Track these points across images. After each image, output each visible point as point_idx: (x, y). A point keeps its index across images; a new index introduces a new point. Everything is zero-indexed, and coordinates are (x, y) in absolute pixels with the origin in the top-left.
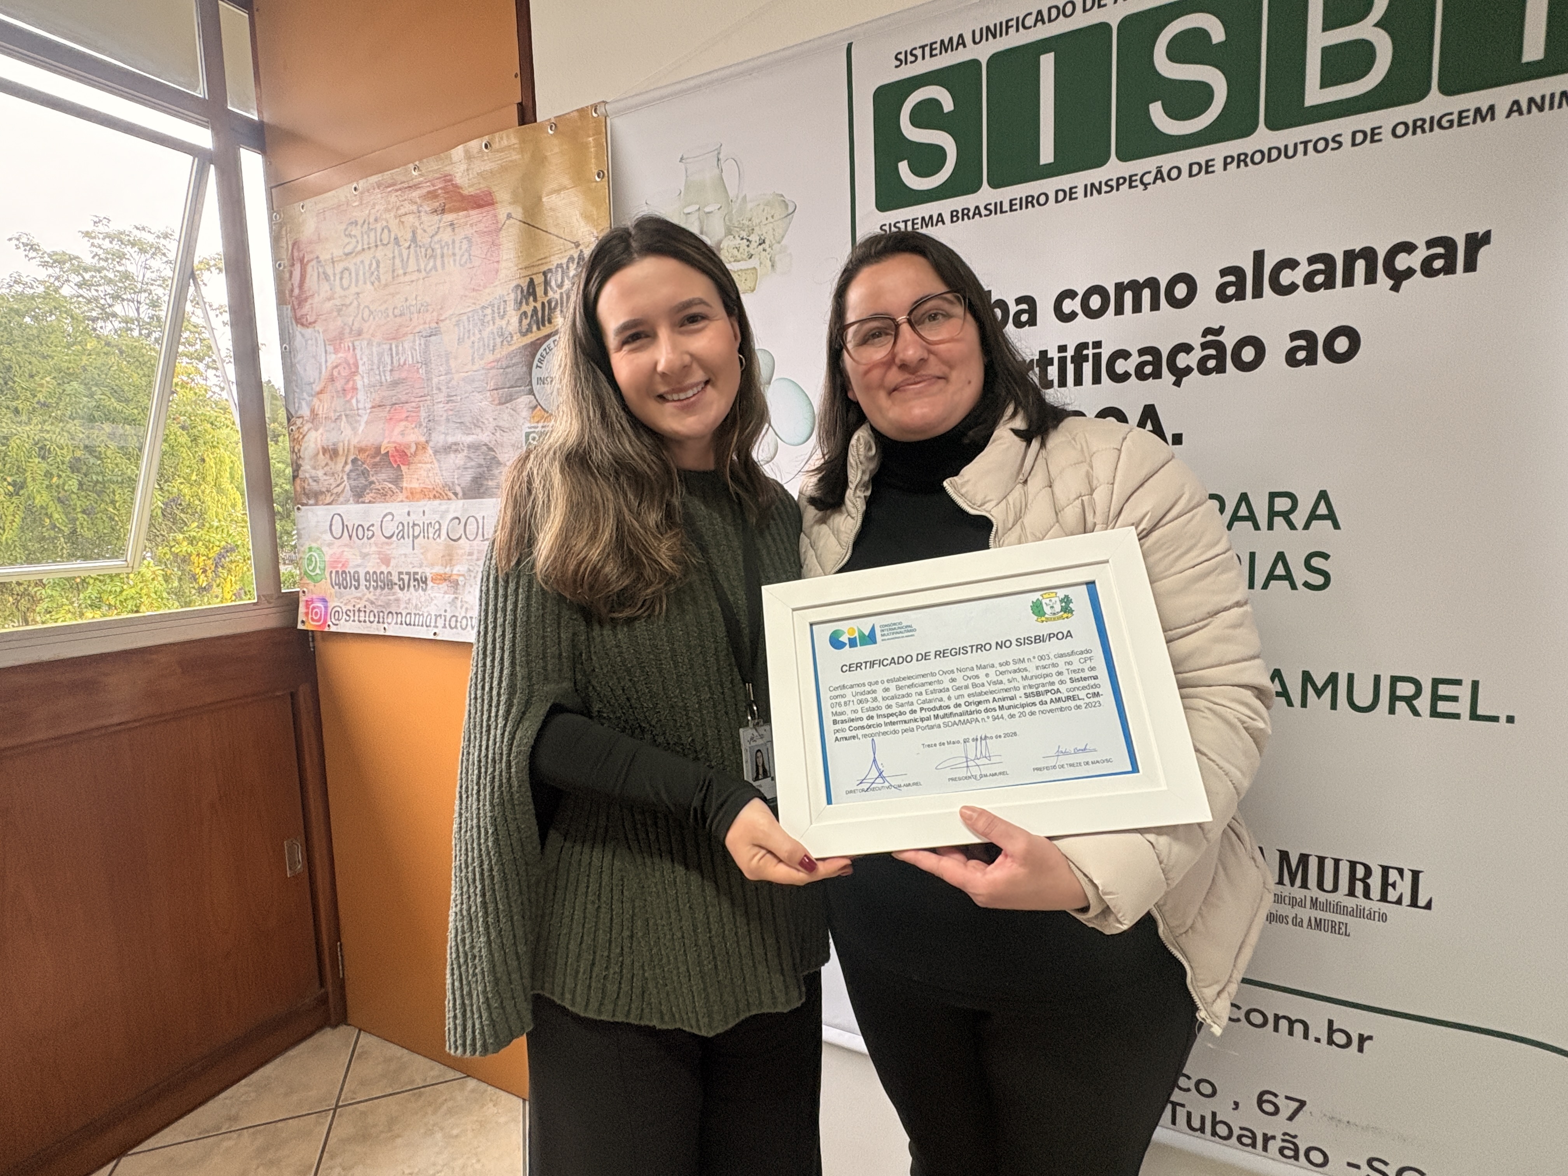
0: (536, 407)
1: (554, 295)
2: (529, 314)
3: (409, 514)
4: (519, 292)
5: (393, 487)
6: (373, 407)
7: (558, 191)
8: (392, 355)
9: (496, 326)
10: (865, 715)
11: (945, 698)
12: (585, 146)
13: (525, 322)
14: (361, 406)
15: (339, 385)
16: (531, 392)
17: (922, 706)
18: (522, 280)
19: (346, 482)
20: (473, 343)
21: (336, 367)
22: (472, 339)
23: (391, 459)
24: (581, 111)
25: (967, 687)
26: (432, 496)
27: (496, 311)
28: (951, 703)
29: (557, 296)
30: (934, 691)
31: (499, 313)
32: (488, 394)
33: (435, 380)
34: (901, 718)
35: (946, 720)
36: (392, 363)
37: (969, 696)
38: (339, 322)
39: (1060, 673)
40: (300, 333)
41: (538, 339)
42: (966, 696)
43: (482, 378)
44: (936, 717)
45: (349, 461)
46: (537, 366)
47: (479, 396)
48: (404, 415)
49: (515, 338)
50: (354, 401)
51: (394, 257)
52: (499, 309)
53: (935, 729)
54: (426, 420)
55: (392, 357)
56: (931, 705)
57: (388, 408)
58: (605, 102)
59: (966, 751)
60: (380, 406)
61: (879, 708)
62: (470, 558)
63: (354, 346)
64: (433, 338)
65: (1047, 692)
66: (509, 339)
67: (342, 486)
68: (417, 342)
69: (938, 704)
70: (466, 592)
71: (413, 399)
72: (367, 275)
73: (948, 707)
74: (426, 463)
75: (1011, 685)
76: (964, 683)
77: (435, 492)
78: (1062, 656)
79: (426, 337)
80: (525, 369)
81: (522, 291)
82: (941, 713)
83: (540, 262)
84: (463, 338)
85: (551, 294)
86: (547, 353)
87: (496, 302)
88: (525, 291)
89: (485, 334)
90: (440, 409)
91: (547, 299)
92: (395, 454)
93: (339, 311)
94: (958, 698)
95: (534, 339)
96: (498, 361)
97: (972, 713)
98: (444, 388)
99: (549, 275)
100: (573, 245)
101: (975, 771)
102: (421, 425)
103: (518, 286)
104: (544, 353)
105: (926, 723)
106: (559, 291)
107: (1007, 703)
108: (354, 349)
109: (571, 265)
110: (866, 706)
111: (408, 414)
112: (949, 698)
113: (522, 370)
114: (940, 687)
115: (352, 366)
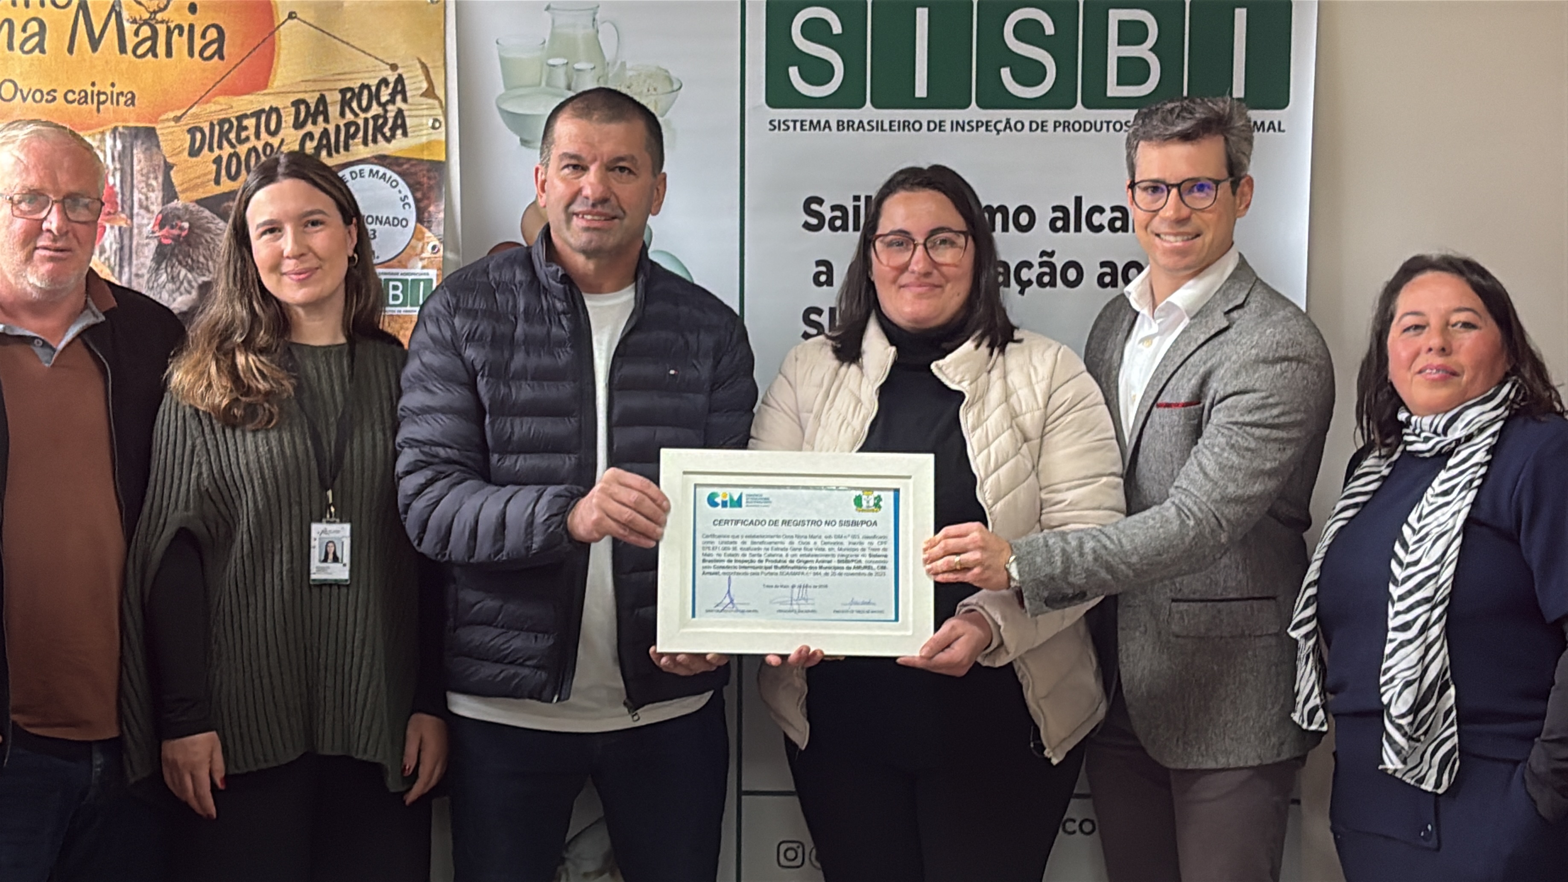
10: (726, 559)
11: (784, 555)
17: (767, 558)
28: (788, 559)
30: (777, 549)
34: (752, 564)
35: (782, 570)
39: (863, 550)
42: (799, 555)
53: (774, 576)
56: (773, 559)
59: (792, 592)
61: (737, 555)
65: (853, 561)
69: (778, 558)
73: (785, 562)
75: (830, 553)
76: (799, 547)
78: (868, 537)
82: (780, 565)
94: (793, 556)
97: (800, 568)
101: (795, 607)
105: (768, 571)
107: (825, 565)
110: (729, 552)
112: (787, 555)
114: (782, 546)
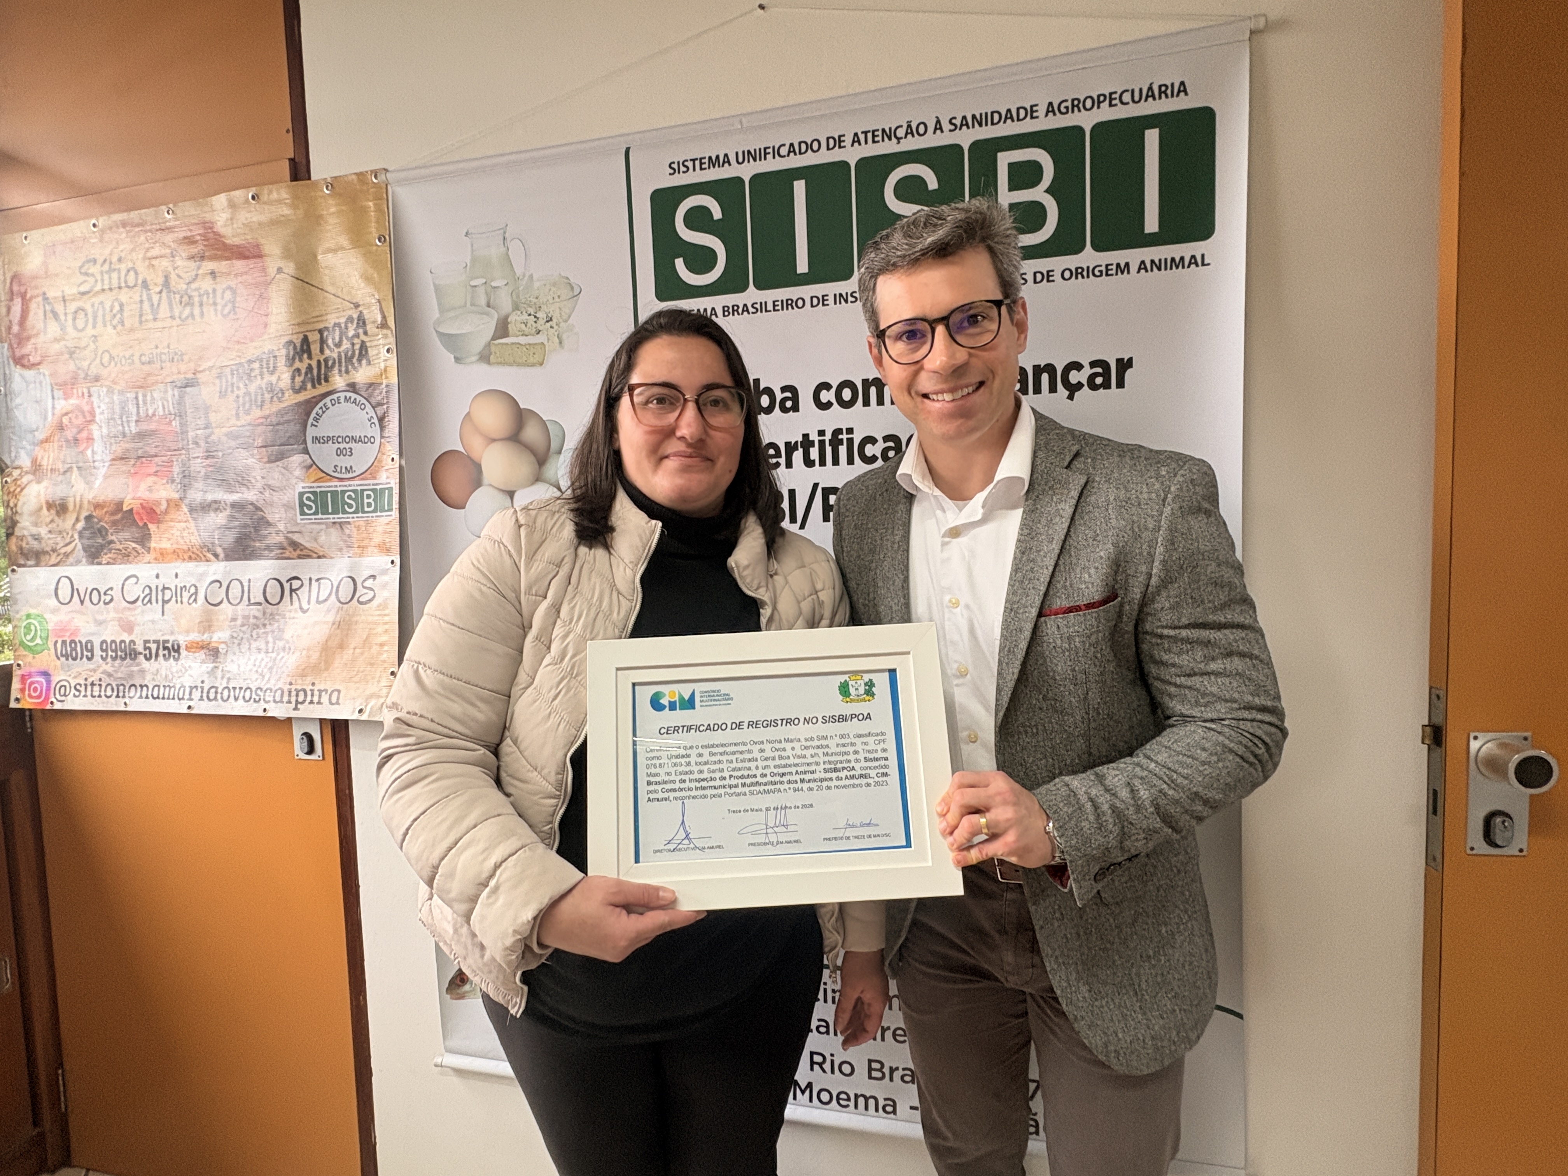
0: (311, 466)
1: (331, 353)
2: (303, 371)
3: (157, 576)
4: (291, 348)
5: (138, 547)
6: (113, 460)
7: (335, 251)
8: (138, 404)
9: (265, 381)
10: (678, 778)
11: (753, 768)
12: (364, 210)
13: (298, 379)
14: (97, 457)
15: (69, 434)
16: (306, 451)
17: (732, 773)
18: (295, 336)
19: (77, 541)
20: (238, 397)
21: (67, 414)
22: (236, 392)
23: (136, 517)
24: (360, 175)
25: (774, 759)
26: (186, 557)
27: (265, 366)
28: (758, 773)
29: (335, 355)
30: (743, 761)
31: (268, 368)
32: (256, 451)
33: (191, 434)
34: (711, 784)
35: (752, 788)
36: (138, 413)
37: (775, 767)
38: (72, 366)
39: (856, 752)
40: (21, 375)
41: (314, 397)
42: (772, 767)
43: (248, 434)
44: (744, 785)
45: (82, 517)
46: (312, 425)
47: (244, 453)
48: (155, 469)
49: (287, 395)
50: (89, 452)
51: (141, 302)
52: (268, 364)
53: (742, 797)
54: (180, 476)
55: (138, 408)
56: (740, 774)
57: (132, 462)
58: (386, 170)
59: (767, 819)
60: (122, 459)
61: (692, 772)
62: (232, 623)
63: (89, 392)
64: (188, 389)
65: (843, 768)
66: (280, 395)
67: (73, 544)
68: (170, 392)
69: (746, 773)
70: (229, 660)
71: (163, 453)
72: (108, 318)
73: (755, 776)
74: (179, 522)
75: (813, 760)
76: (772, 755)
77: (190, 553)
78: (860, 736)
79: (181, 387)
80: (298, 427)
81: (295, 348)
82: (748, 781)
83: (315, 320)
84: (226, 391)
85: (327, 352)
86: (324, 412)
87: (264, 356)
88: (298, 350)
89: (253, 388)
90: (198, 465)
91: (324, 357)
92: (141, 511)
93: (71, 354)
94: (765, 768)
95: (310, 396)
96: (266, 418)
97: (775, 783)
98: (202, 443)
99: (325, 334)
100: (352, 306)
101: (773, 838)
102: (173, 481)
103: (290, 342)
104: (320, 412)
105: (733, 790)
106: (336, 350)
107: (808, 777)
108: (90, 396)
109: (350, 325)
110: (681, 769)
111: (158, 468)
112: (757, 768)
113: (294, 428)
114: (750, 756)
115: (87, 415)
